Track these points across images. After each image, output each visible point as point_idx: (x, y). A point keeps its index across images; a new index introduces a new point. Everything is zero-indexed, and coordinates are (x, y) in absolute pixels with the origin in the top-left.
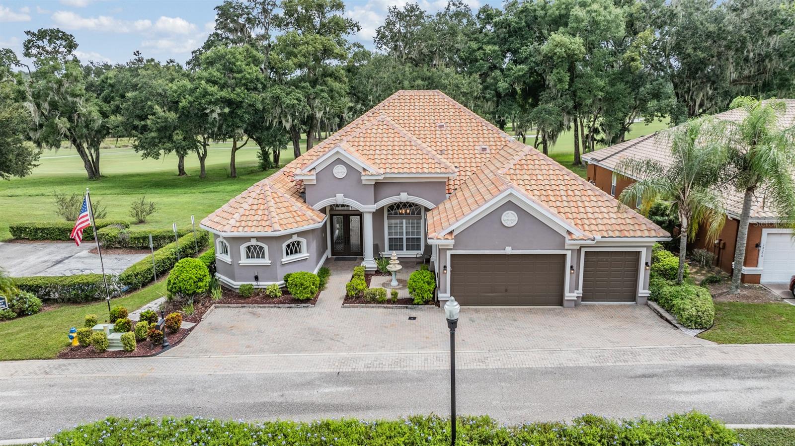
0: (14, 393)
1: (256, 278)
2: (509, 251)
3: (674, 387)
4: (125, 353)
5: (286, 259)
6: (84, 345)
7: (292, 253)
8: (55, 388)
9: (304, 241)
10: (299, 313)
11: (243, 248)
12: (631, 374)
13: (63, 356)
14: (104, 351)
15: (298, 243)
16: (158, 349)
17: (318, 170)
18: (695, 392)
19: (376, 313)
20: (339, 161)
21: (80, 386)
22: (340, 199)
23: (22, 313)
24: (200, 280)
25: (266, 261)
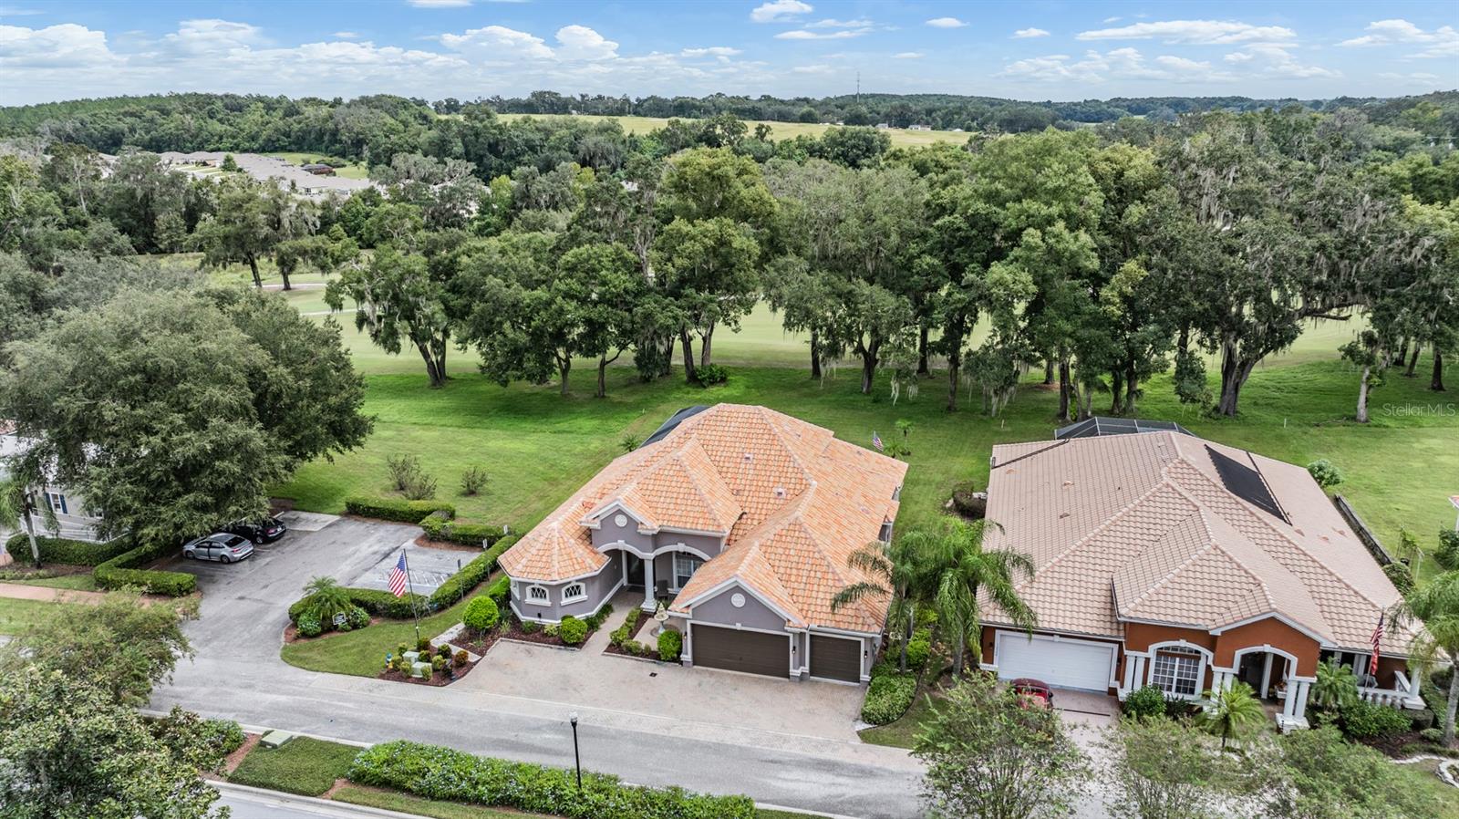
0: (351, 705)
1: (539, 616)
2: (738, 626)
3: (783, 774)
4: (423, 681)
5: (565, 601)
6: (396, 669)
7: (571, 595)
8: (375, 706)
9: (583, 586)
10: (566, 655)
11: (528, 589)
12: (765, 758)
13: (382, 677)
14: (410, 677)
15: (578, 587)
16: (447, 681)
17: (602, 518)
18: (792, 781)
19: (628, 663)
20: (620, 512)
21: (391, 706)
22: (621, 544)
23: (355, 627)
24: (489, 618)
25: (547, 602)
